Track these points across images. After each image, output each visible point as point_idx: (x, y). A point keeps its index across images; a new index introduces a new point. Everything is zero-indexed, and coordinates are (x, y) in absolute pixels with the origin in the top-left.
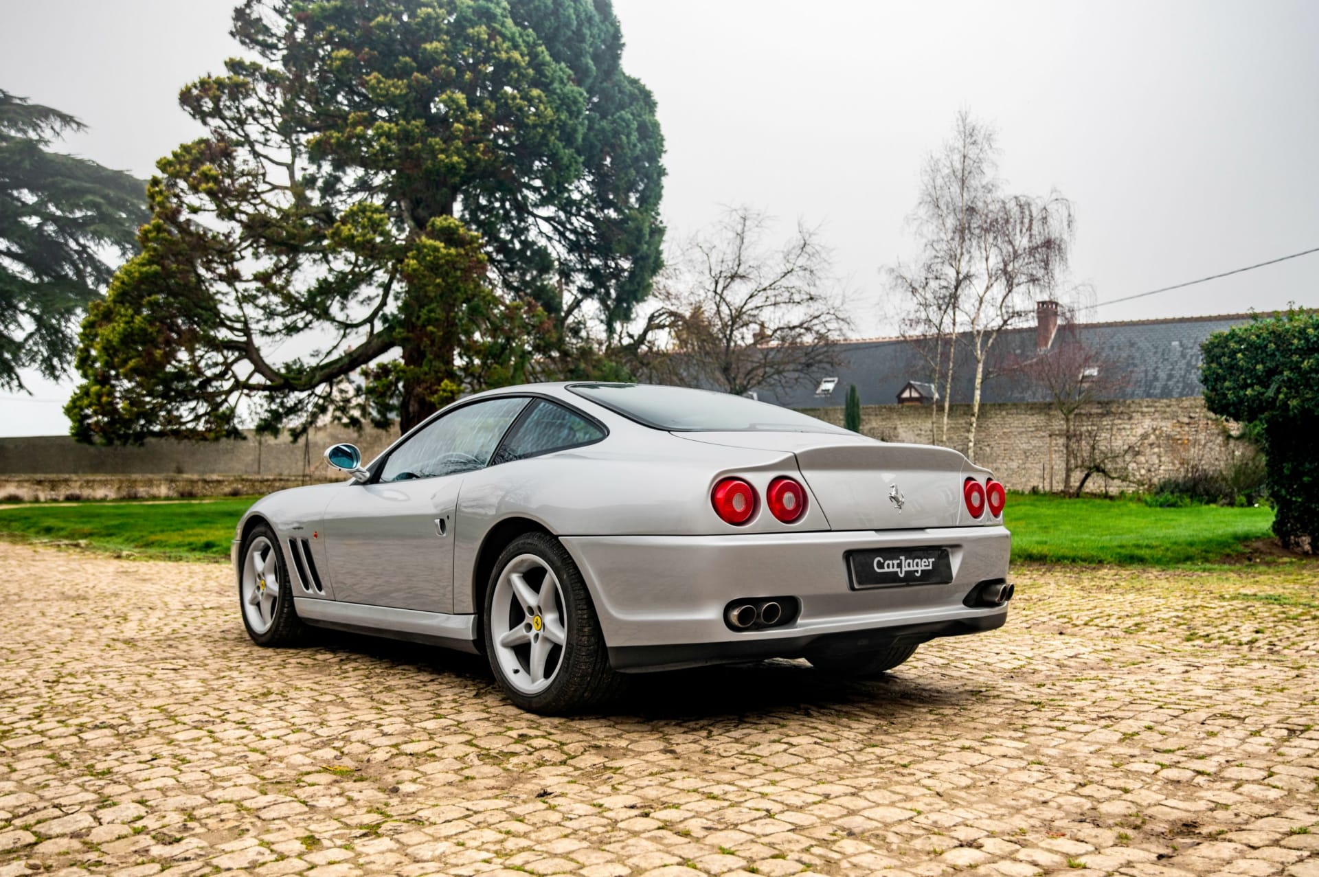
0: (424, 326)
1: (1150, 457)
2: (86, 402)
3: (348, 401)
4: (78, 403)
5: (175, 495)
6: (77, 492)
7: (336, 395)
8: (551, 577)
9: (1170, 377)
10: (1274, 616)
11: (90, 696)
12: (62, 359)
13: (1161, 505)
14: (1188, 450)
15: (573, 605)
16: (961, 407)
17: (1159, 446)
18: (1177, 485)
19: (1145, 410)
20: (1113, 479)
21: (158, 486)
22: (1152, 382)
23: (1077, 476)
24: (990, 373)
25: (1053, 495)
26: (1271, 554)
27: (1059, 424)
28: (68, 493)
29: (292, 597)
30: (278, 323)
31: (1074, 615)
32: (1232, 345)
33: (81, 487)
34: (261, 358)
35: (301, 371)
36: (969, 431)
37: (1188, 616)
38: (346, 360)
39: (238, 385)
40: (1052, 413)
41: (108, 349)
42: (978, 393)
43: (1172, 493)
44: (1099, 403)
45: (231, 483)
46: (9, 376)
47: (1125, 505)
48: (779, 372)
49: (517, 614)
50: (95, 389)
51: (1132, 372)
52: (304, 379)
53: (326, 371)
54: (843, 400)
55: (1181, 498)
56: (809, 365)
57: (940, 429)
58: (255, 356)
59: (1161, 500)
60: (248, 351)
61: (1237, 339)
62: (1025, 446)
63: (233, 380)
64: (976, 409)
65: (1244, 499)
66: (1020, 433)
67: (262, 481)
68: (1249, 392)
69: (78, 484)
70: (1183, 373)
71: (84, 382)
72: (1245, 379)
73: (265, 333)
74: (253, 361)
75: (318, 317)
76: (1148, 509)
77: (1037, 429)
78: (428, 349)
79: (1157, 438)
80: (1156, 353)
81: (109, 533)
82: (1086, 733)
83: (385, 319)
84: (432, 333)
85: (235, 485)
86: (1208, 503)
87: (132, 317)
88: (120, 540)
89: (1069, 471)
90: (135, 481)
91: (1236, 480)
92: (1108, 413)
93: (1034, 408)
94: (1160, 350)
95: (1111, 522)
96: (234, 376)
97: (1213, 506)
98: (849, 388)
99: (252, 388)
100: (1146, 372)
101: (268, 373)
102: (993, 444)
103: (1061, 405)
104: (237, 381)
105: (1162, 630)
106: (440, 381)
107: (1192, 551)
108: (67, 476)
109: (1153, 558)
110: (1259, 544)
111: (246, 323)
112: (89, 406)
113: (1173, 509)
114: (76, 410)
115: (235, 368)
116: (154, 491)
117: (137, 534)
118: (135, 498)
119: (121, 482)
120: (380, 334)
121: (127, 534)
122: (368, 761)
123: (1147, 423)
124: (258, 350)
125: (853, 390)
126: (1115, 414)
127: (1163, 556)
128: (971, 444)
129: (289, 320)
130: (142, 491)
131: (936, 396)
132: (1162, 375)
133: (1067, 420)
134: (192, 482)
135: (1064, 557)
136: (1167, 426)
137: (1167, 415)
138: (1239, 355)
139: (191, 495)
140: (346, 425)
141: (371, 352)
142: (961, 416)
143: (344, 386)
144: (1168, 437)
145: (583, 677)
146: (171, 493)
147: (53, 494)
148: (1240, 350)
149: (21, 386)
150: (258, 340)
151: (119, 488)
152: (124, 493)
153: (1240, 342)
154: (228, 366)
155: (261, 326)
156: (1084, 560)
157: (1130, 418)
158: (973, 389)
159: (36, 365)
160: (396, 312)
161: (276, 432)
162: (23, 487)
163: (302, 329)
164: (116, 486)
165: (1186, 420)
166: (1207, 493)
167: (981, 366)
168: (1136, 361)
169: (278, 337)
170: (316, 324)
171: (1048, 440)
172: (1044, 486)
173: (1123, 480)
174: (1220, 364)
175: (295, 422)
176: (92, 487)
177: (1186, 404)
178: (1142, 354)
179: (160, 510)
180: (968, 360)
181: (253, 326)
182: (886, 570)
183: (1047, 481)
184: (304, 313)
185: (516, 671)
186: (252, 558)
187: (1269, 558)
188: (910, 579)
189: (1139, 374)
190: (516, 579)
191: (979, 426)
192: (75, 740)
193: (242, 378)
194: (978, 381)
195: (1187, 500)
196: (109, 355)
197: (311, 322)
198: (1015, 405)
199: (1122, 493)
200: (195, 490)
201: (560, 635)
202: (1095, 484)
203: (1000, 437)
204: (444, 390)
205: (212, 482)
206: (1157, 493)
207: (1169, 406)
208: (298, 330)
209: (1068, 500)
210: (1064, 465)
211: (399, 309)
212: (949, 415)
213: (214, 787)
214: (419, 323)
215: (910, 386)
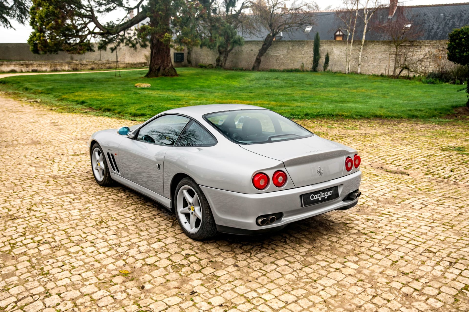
0: (158, 11)
1: (426, 63)
2: (35, 39)
3: (131, 38)
4: (32, 39)
5: (71, 69)
6: (36, 68)
7: (126, 35)
8: (196, 195)
9: (438, 28)
10: (459, 161)
11: (41, 221)
12: (25, 15)
13: (428, 83)
14: (441, 61)
15: (204, 208)
16: (357, 42)
17: (430, 59)
18: (435, 74)
19: (426, 44)
20: (411, 72)
21: (65, 66)
22: (431, 30)
23: (398, 71)
24: (369, 29)
25: (389, 77)
26: (465, 114)
27: (393, 49)
28: (33, 68)
29: (109, 172)
30: (103, 8)
31: (387, 159)
32: (461, 35)
33: (37, 66)
34: (97, 21)
35: (113, 26)
36: (360, 51)
37: (428, 160)
38: (129, 23)
39: (90, 33)
40: (392, 45)
41: (41, 18)
42: (364, 37)
43: (433, 78)
44: (409, 41)
45: (91, 65)
46: (6, 22)
47: (415, 82)
48: (290, 27)
49: (185, 204)
50: (38, 34)
51: (424, 26)
52: (114, 30)
53: (122, 27)
54: (314, 38)
55: (436, 80)
56: (301, 24)
57: (349, 50)
58: (96, 21)
59: (428, 81)
60: (93, 19)
61: (463, 33)
62: (380, 57)
63: (88, 31)
64: (363, 43)
65: (459, 81)
66: (379, 52)
67: (102, 64)
68: (465, 54)
69: (36, 65)
70: (443, 26)
71: (34, 31)
72: (464, 49)
73: (99, 11)
74: (95, 23)
75: (118, 5)
76: (423, 84)
77: (385, 51)
78: (159, 21)
79: (430, 55)
80: (434, 18)
81: (49, 92)
82: (380, 260)
83: (143, 7)
84: (161, 14)
85: (92, 66)
86: (446, 82)
87: (49, 6)
88: (52, 96)
89: (395, 68)
90: (56, 64)
91: (457, 73)
92: (412, 45)
93: (385, 43)
94: (436, 17)
95: (409, 92)
96: (88, 29)
97: (447, 84)
98: (316, 33)
99: (95, 33)
100: (429, 26)
101: (101, 27)
102: (368, 56)
103: (395, 42)
104: (90, 31)
105: (418, 168)
106: (164, 33)
107: (436, 113)
108: (32, 62)
109: (421, 116)
110: (460, 110)
111: (91, 8)
112: (37, 40)
113: (432, 85)
114: (32, 42)
115: (89, 26)
116: (63, 68)
117: (58, 94)
118: (56, 71)
119: (51, 64)
120: (141, 12)
121: (55, 94)
122: (135, 267)
123: (427, 50)
124: (96, 18)
125: (317, 34)
126: (415, 46)
127: (425, 115)
128: (360, 56)
129: (108, 6)
130: (59, 68)
131: (349, 34)
132: (435, 27)
133: (397, 48)
134: (77, 64)
135: (389, 116)
136: (434, 51)
137: (435, 47)
138: (463, 40)
139: (76, 70)
140: (131, 47)
141: (138, 19)
142: (357, 45)
143: (129, 31)
144: (434, 55)
145: (208, 231)
146: (70, 69)
147: (27, 69)
148: (464, 38)
149: (11, 26)
150: (96, 14)
151: (51, 67)
152: (53, 69)
153: (464, 34)
154: (86, 24)
155: (97, 9)
156: (395, 117)
157: (421, 48)
158: (362, 35)
159: (15, 19)
160: (147, 5)
161: (105, 49)
162: (16, 66)
163: (112, 10)
164: (50, 66)
165: (441, 49)
166: (446, 78)
167: (366, 26)
168: (426, 22)
169: (103, 13)
170: (117, 8)
171: (389, 55)
172: (386, 73)
173: (415, 72)
174: (455, 42)
175: (112, 45)
176: (41, 67)
177: (442, 42)
178: (429, 19)
179: (65, 77)
180: (361, 23)
181: (94, 9)
182: (315, 198)
183: (387, 71)
184: (113, 4)
185: (186, 223)
186: (95, 154)
187: (463, 116)
188: (324, 200)
189: (426, 26)
190: (185, 192)
191: (364, 49)
192: (36, 250)
193: (91, 30)
194: (365, 32)
195: (438, 81)
196: (41, 21)
197: (116, 7)
198: (378, 42)
199: (414, 76)
200: (78, 68)
201: (200, 216)
202: (405, 73)
203: (371, 54)
204: (166, 37)
205: (84, 64)
206: (427, 78)
207: (436, 43)
208: (111, 10)
209: (394, 80)
210: (394, 65)
211: (148, 4)
212: (353, 45)
213: (83, 285)
214: (156, 10)
215: (339, 30)
